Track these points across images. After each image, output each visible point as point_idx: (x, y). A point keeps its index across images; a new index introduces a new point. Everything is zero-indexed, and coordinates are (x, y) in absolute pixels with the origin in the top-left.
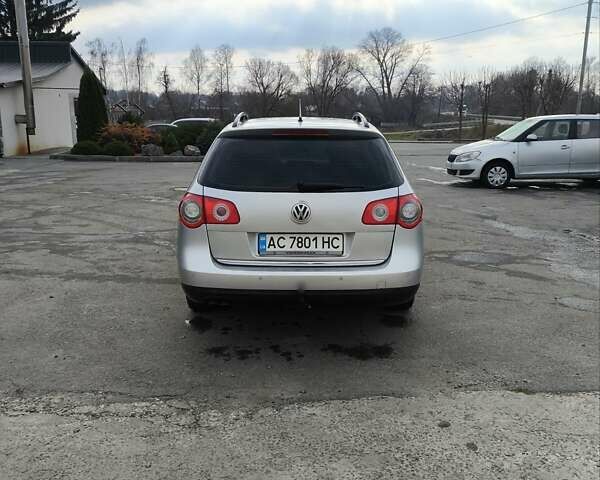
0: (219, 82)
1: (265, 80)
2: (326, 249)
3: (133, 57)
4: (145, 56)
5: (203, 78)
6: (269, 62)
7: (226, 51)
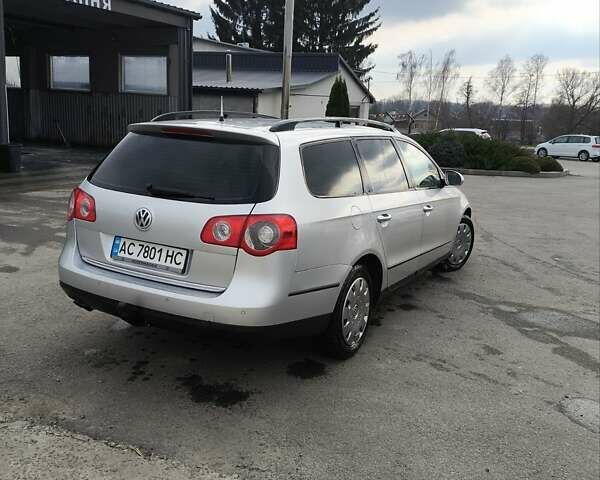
0: (526, 93)
1: (577, 92)
2: (168, 264)
3: (440, 68)
4: (451, 67)
5: (508, 89)
6: (584, 73)
7: (539, 61)
